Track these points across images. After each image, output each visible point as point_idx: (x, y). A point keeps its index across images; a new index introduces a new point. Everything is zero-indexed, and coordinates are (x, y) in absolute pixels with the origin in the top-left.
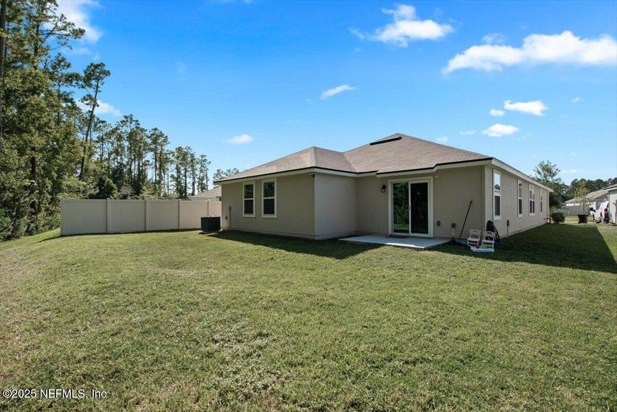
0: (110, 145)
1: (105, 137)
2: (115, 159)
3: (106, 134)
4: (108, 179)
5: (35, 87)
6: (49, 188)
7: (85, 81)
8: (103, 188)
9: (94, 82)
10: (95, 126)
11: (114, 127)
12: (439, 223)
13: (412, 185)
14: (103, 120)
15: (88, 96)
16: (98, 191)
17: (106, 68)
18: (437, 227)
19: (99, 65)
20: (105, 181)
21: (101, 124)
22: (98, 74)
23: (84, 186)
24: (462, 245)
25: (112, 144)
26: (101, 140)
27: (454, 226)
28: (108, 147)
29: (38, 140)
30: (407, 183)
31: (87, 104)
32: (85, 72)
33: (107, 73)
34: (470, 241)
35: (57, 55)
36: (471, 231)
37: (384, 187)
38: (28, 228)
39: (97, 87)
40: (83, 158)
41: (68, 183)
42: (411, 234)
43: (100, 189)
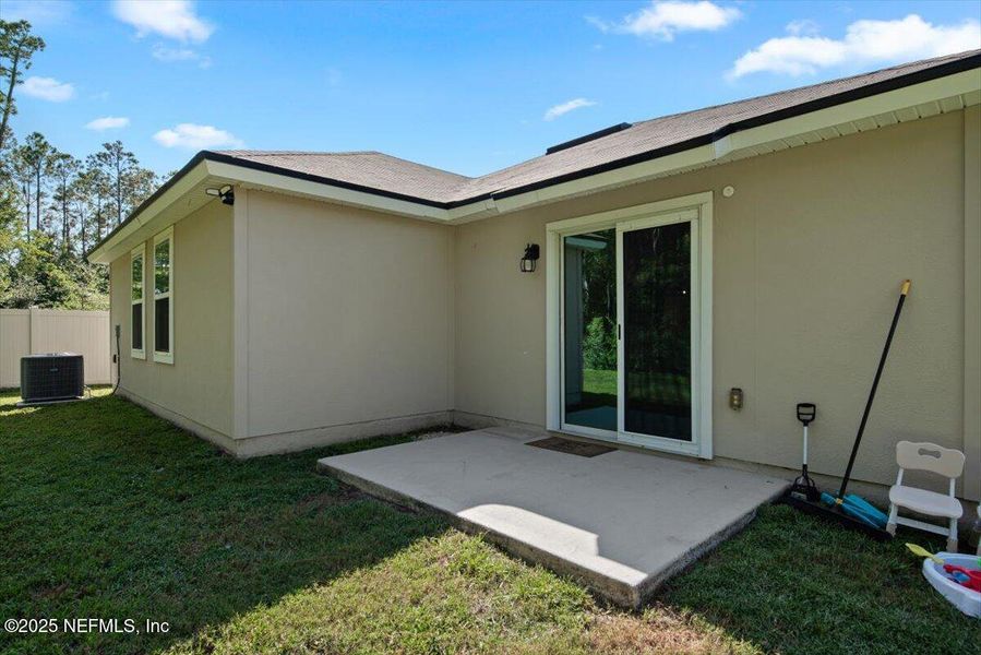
12: (736, 399)
13: (627, 235)
17: (33, 33)
18: (729, 414)
19: (17, 25)
21: (61, 161)
22: (16, 45)
24: (851, 523)
27: (806, 414)
30: (612, 232)
33: (36, 43)
34: (904, 512)
36: (908, 455)
37: (533, 253)
39: (14, 73)
42: (622, 436)
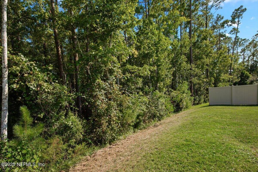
0: (249, 52)
1: (246, 48)
2: (252, 59)
3: (246, 47)
4: (246, 72)
5: (205, 37)
6: (213, 81)
7: (231, 22)
8: (243, 77)
9: (236, 20)
10: (240, 44)
11: (251, 40)
14: (244, 39)
15: (233, 29)
16: (240, 80)
17: (244, 8)
19: (239, 8)
20: (244, 73)
21: (243, 41)
22: (239, 14)
23: (232, 78)
25: (250, 50)
26: (243, 51)
28: (248, 53)
29: (207, 61)
31: (233, 34)
32: (232, 16)
33: (245, 10)
35: (217, 15)
38: (205, 100)
39: (239, 21)
40: (231, 64)
41: (223, 77)
43: (241, 78)
